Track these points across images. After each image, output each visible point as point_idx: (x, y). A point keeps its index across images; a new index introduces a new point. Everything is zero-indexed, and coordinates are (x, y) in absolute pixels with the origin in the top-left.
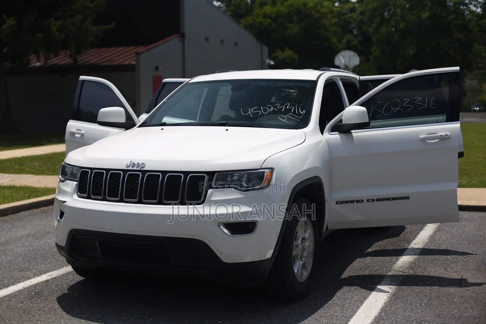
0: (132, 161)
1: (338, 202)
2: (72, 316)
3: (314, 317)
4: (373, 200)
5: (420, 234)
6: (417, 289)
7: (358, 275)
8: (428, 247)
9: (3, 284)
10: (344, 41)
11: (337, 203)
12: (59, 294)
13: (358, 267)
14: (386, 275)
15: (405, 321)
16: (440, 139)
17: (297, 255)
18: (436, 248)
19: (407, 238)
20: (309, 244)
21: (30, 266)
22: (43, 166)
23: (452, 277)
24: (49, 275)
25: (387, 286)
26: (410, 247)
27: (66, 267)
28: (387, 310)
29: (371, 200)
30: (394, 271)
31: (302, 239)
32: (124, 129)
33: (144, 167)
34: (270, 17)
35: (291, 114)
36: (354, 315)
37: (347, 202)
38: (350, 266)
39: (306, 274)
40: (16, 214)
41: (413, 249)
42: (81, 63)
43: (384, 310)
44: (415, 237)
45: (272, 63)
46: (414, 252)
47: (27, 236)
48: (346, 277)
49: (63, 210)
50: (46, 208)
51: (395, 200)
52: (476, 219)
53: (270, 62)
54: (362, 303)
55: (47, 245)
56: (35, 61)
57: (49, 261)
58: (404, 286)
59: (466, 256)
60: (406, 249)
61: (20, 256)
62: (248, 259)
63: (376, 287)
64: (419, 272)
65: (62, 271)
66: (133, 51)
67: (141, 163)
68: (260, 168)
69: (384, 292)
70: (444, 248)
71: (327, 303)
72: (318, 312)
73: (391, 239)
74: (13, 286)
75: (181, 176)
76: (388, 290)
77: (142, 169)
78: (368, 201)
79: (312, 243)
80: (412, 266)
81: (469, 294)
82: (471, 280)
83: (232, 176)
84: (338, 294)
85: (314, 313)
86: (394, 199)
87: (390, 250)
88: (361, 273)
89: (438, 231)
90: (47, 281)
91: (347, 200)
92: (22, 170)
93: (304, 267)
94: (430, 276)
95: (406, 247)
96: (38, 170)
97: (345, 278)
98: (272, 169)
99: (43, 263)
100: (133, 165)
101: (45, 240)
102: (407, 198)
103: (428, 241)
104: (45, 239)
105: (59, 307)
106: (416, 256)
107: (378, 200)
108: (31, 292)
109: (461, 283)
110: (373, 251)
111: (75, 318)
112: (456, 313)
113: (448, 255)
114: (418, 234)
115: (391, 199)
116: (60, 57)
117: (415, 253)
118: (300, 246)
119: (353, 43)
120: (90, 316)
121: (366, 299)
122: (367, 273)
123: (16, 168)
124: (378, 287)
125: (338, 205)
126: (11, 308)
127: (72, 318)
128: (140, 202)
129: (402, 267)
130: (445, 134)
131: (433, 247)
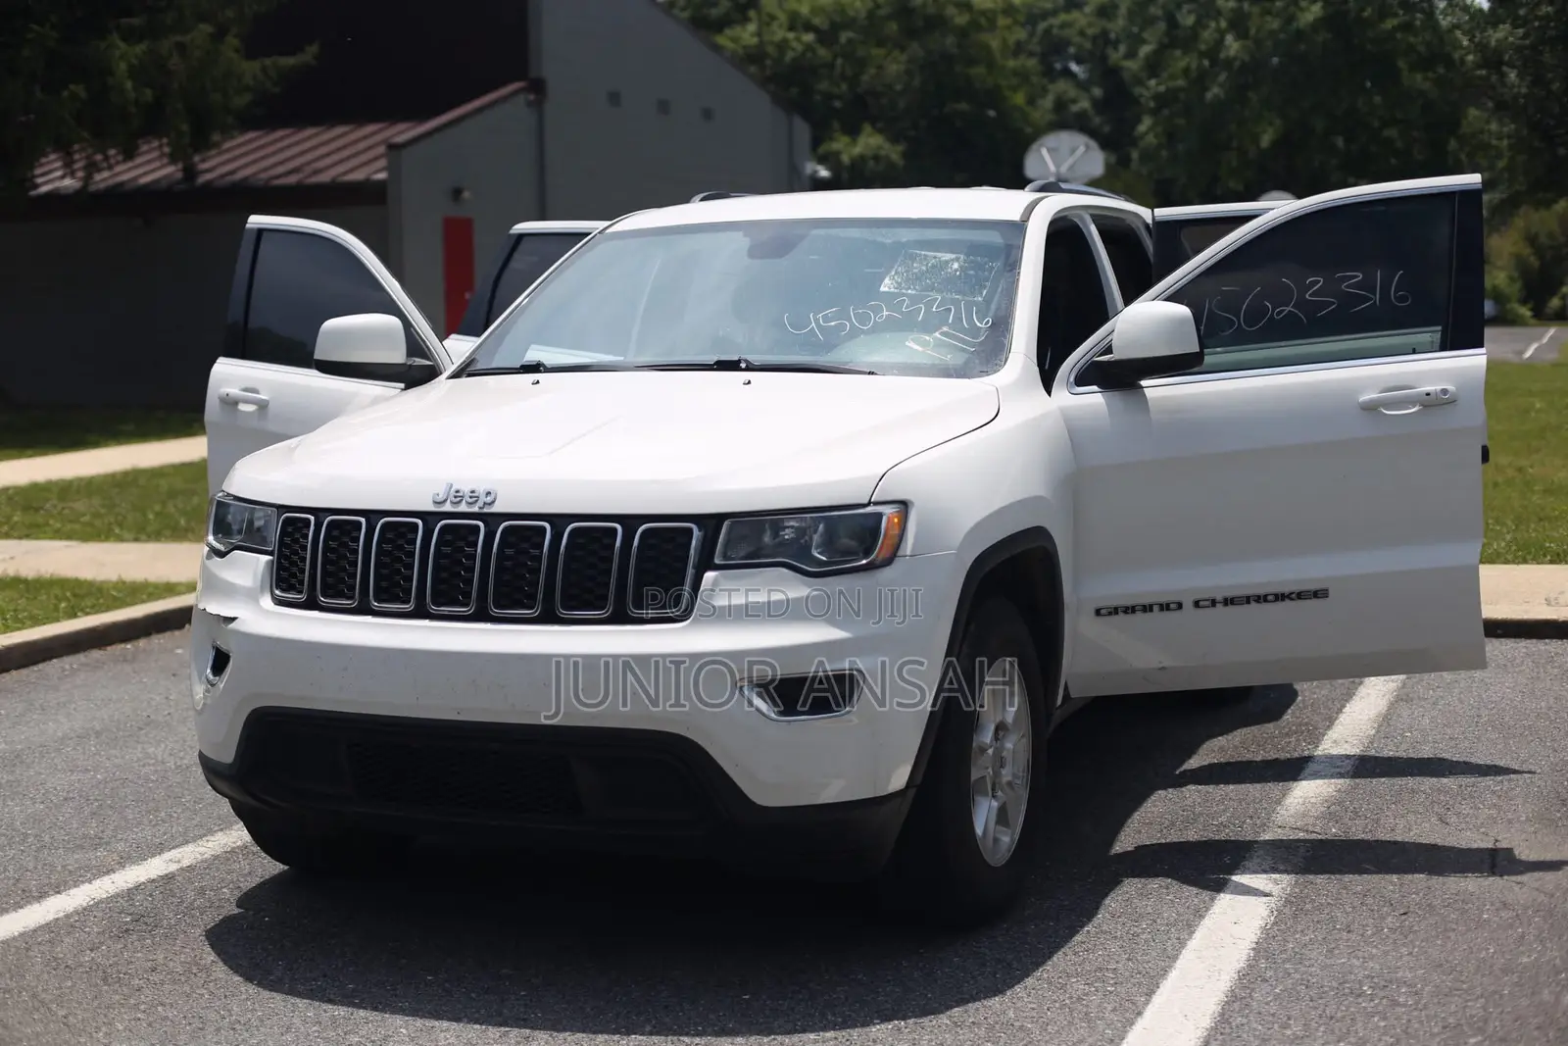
0: (452, 485)
1: (1103, 612)
2: (265, 988)
3: (1046, 976)
4: (1214, 603)
5: (1347, 709)
6: (1357, 882)
7: (1166, 844)
8: (1376, 751)
9: (24, 891)
10: (1048, 102)
11: (1098, 612)
12: (211, 919)
13: (1162, 818)
14: (1256, 842)
15: (1335, 984)
16: (1425, 406)
17: (984, 777)
18: (1404, 755)
19: (1307, 724)
20: (1017, 747)
21: (103, 832)
22: (103, 511)
23: (1464, 845)
24: (171, 860)
25: (1265, 876)
26: (1319, 752)
27: (220, 834)
28: (1274, 950)
29: (1207, 603)
30: (1280, 827)
31: (997, 729)
32: (402, 385)
33: (493, 502)
34: (809, 27)
35: (945, 329)
36: (1170, 967)
37: (1130, 610)
38: (1136, 816)
39: (1007, 839)
40: (35, 668)
41: (1331, 759)
42: (208, 177)
43: (1263, 950)
44: (1331, 721)
45: (824, 173)
46: (1335, 767)
47: (78, 737)
48: (1129, 849)
49: (224, 647)
50: (129, 646)
51: (1283, 600)
52: (1517, 661)
53: (816, 172)
54: (1190, 928)
55: (149, 765)
56: (59, 173)
57: (163, 814)
58: (1316, 873)
59: (1501, 778)
60: (1308, 759)
61: (66, 799)
62: (833, 792)
63: (1230, 879)
64: (1358, 831)
65: (210, 844)
66: (379, 138)
67: (481, 489)
68: (866, 501)
69: (1256, 895)
70: (1426, 752)
71: (1078, 932)
72: (1055, 958)
73: (1255, 729)
74: (59, 896)
75: (615, 530)
76: (1267, 890)
77: (485, 510)
78: (1197, 604)
79: (1024, 740)
80: (1333, 810)
81: (1525, 896)
82: (1524, 853)
83: (777, 528)
84: (1112, 903)
85: (1043, 963)
86: (1280, 597)
87: (1256, 762)
88: (1174, 837)
89: (1402, 700)
90: (169, 878)
91: (1129, 603)
92: (38, 526)
93: (1003, 817)
94: (1396, 843)
95: (1306, 753)
96: (90, 524)
97: (1126, 854)
98: (904, 505)
99: (146, 821)
100: (455, 497)
101: (140, 749)
102: (1319, 594)
103: (1373, 732)
104: (139, 747)
105: (216, 959)
106: (1341, 781)
107: (1228, 602)
108: (120, 913)
109: (1496, 862)
110: (1201, 768)
111: (275, 994)
112: (1492, 957)
113: (1444, 776)
114: (1340, 711)
115: (1270, 598)
116: (139, 160)
117: (1338, 770)
118: (990, 751)
119: (1075, 108)
120: (321, 985)
121: (1202, 917)
122: (1192, 835)
123: (15, 519)
124: (1235, 878)
125: (1100, 619)
126: (63, 967)
127: (266, 994)
128: (481, 616)
129: (1304, 815)
130: (1439, 388)
131: (1391, 750)
